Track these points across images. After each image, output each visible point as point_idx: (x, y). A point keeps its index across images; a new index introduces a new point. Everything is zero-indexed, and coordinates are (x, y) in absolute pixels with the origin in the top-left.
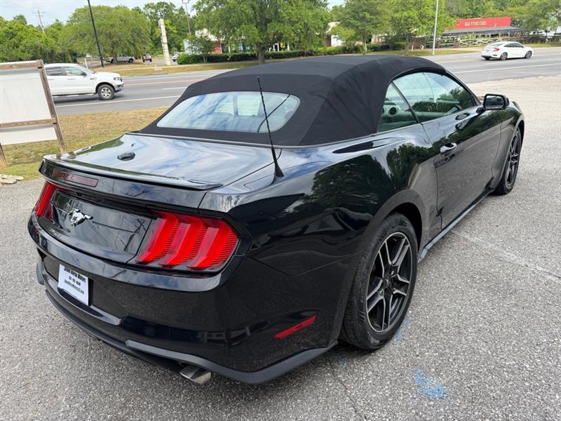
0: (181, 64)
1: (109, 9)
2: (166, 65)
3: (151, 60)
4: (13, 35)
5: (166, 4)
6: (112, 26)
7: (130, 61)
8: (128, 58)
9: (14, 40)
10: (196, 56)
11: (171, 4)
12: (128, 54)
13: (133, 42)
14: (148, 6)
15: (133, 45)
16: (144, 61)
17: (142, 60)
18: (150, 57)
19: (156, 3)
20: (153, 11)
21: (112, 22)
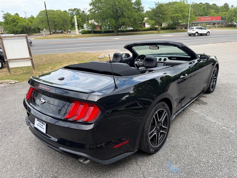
0: (83, 34)
1: (54, 11)
2: (76, 34)
3: (70, 32)
4: (15, 21)
5: (77, 9)
6: (55, 18)
7: (62, 32)
8: (61, 31)
9: (15, 23)
10: (89, 31)
11: (79, 9)
12: (61, 29)
13: (63, 25)
14: (70, 10)
15: (63, 26)
16: (67, 32)
17: (66, 32)
18: (70, 31)
19: (73, 9)
20: (72, 12)
21: (55, 17)
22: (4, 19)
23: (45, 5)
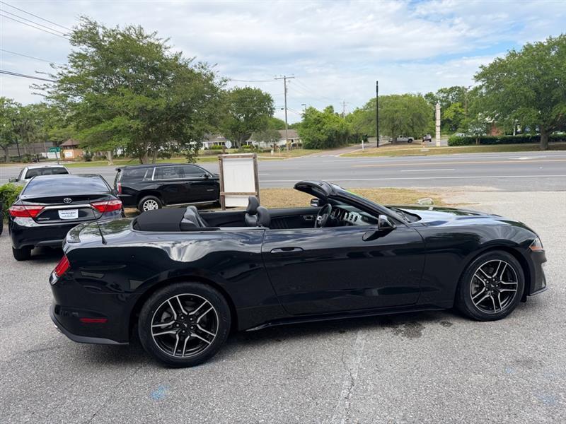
0: (451, 145)
1: (396, 97)
2: (436, 146)
3: (430, 140)
4: (319, 122)
5: (459, 88)
6: (396, 112)
7: (410, 141)
8: (406, 139)
9: (319, 125)
10: (469, 138)
11: (463, 87)
12: (407, 135)
13: (411, 125)
14: (441, 91)
15: (412, 128)
16: (423, 141)
18: (430, 137)
19: (448, 88)
20: (445, 95)
21: (396, 109)
22: (304, 119)
23: (377, 87)
